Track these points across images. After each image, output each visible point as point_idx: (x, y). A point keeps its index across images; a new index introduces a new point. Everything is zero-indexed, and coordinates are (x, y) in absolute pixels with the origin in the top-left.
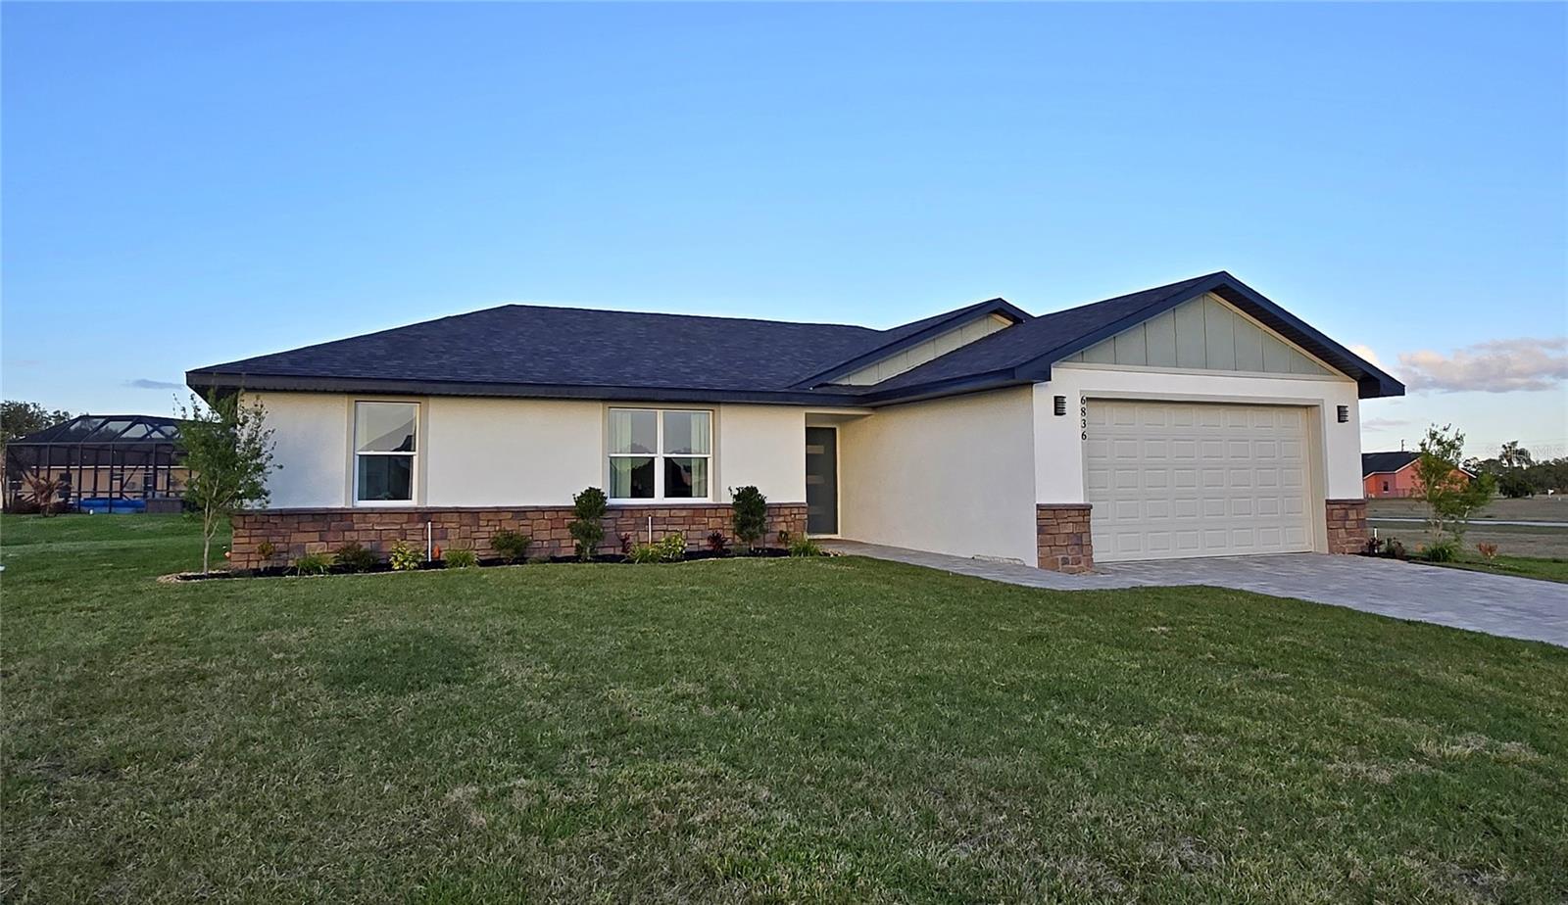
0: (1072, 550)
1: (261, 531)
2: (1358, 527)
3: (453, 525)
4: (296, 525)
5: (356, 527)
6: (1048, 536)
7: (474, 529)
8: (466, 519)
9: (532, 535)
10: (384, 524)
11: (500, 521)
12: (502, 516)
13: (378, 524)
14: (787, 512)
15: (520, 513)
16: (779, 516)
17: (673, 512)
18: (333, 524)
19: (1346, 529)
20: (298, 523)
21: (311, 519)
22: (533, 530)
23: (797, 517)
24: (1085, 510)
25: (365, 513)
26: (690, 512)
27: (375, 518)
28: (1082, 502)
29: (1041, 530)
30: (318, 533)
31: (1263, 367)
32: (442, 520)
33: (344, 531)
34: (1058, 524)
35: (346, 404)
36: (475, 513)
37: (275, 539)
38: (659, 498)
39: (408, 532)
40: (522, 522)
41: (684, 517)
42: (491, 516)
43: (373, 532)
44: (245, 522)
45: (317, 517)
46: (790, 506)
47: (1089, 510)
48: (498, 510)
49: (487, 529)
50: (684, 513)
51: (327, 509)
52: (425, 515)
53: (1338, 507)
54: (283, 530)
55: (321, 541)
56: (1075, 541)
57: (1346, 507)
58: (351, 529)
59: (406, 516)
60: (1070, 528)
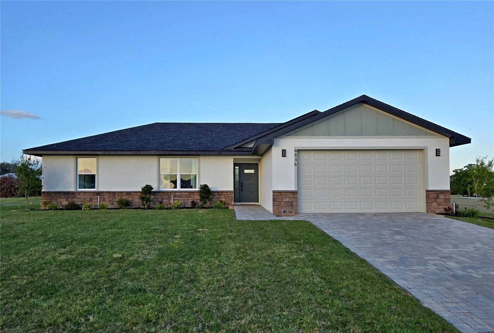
0: (288, 208)
1: (49, 198)
2: (445, 202)
3: (107, 197)
4: (59, 196)
5: (77, 197)
6: (277, 202)
7: (114, 198)
8: (111, 195)
9: (132, 200)
10: (85, 196)
11: (122, 196)
12: (123, 194)
13: (84, 196)
14: (225, 194)
15: (129, 193)
16: (222, 195)
17: (182, 193)
18: (70, 196)
19: (437, 203)
20: (60, 195)
21: (63, 194)
22: (133, 199)
23: (229, 196)
24: (294, 193)
25: (80, 193)
26: (188, 194)
27: (82, 194)
28: (294, 190)
29: (274, 200)
30: (65, 199)
31: (393, 134)
32: (103, 195)
33: (73, 198)
34: (282, 198)
35: (73, 159)
36: (114, 193)
37: (53, 200)
38: (179, 188)
39: (93, 199)
40: (129, 196)
41: (186, 195)
42: (119, 194)
43: (82, 199)
44: (44, 195)
45: (65, 194)
46: (227, 192)
47: (297, 192)
48: (121, 192)
49: (118, 198)
50: (186, 194)
51: (68, 191)
52: (98, 193)
53: (432, 193)
54: (55, 198)
55: (66, 201)
56: (289, 204)
57: (438, 193)
58: (76, 198)
59: (92, 194)
60: (287, 199)
